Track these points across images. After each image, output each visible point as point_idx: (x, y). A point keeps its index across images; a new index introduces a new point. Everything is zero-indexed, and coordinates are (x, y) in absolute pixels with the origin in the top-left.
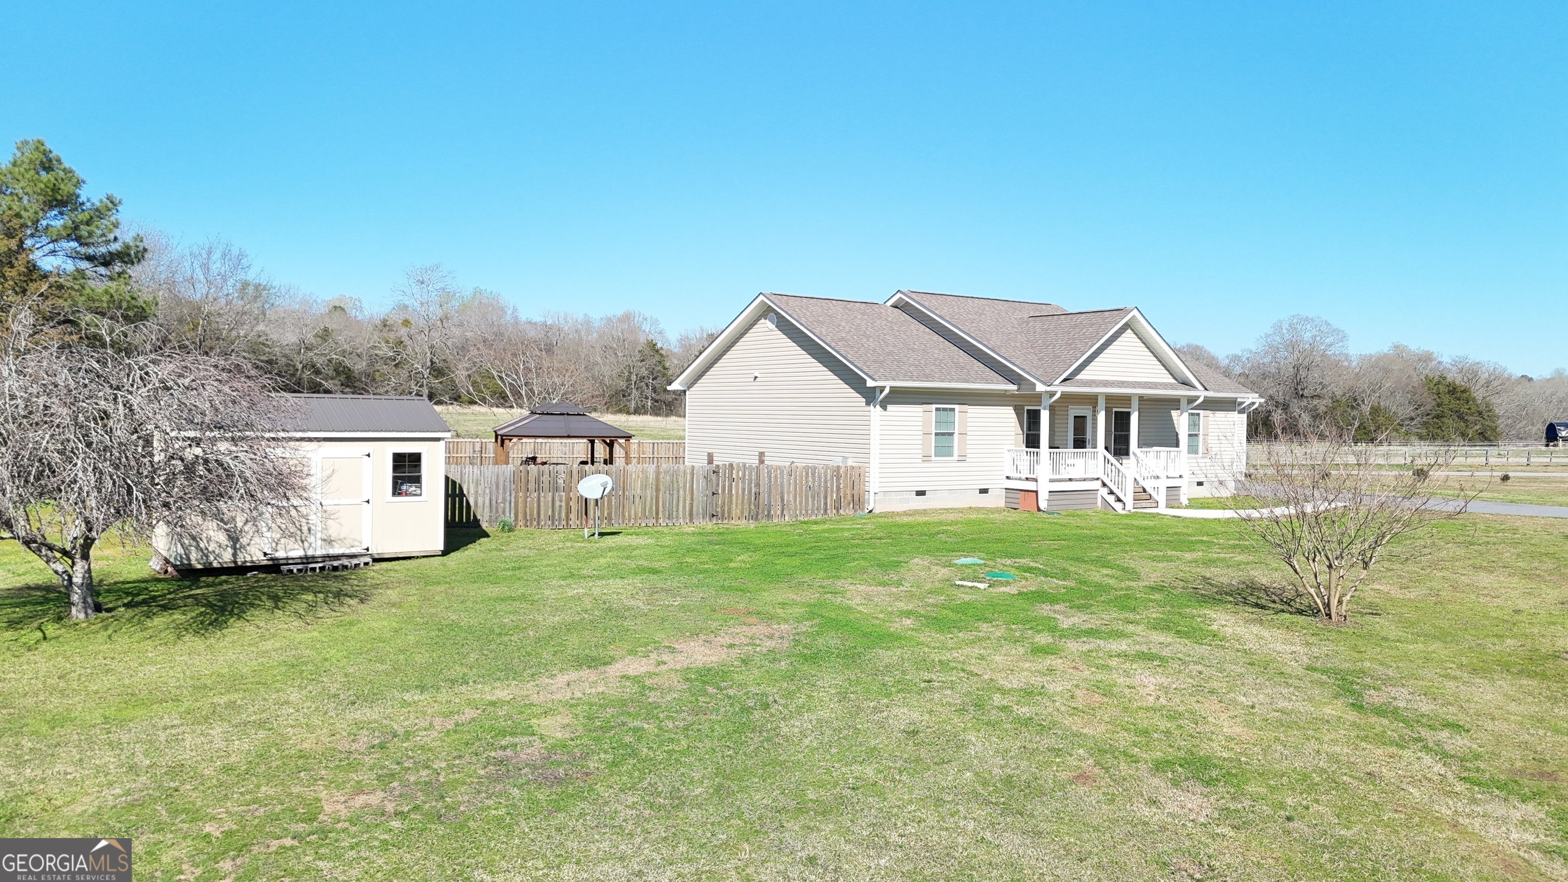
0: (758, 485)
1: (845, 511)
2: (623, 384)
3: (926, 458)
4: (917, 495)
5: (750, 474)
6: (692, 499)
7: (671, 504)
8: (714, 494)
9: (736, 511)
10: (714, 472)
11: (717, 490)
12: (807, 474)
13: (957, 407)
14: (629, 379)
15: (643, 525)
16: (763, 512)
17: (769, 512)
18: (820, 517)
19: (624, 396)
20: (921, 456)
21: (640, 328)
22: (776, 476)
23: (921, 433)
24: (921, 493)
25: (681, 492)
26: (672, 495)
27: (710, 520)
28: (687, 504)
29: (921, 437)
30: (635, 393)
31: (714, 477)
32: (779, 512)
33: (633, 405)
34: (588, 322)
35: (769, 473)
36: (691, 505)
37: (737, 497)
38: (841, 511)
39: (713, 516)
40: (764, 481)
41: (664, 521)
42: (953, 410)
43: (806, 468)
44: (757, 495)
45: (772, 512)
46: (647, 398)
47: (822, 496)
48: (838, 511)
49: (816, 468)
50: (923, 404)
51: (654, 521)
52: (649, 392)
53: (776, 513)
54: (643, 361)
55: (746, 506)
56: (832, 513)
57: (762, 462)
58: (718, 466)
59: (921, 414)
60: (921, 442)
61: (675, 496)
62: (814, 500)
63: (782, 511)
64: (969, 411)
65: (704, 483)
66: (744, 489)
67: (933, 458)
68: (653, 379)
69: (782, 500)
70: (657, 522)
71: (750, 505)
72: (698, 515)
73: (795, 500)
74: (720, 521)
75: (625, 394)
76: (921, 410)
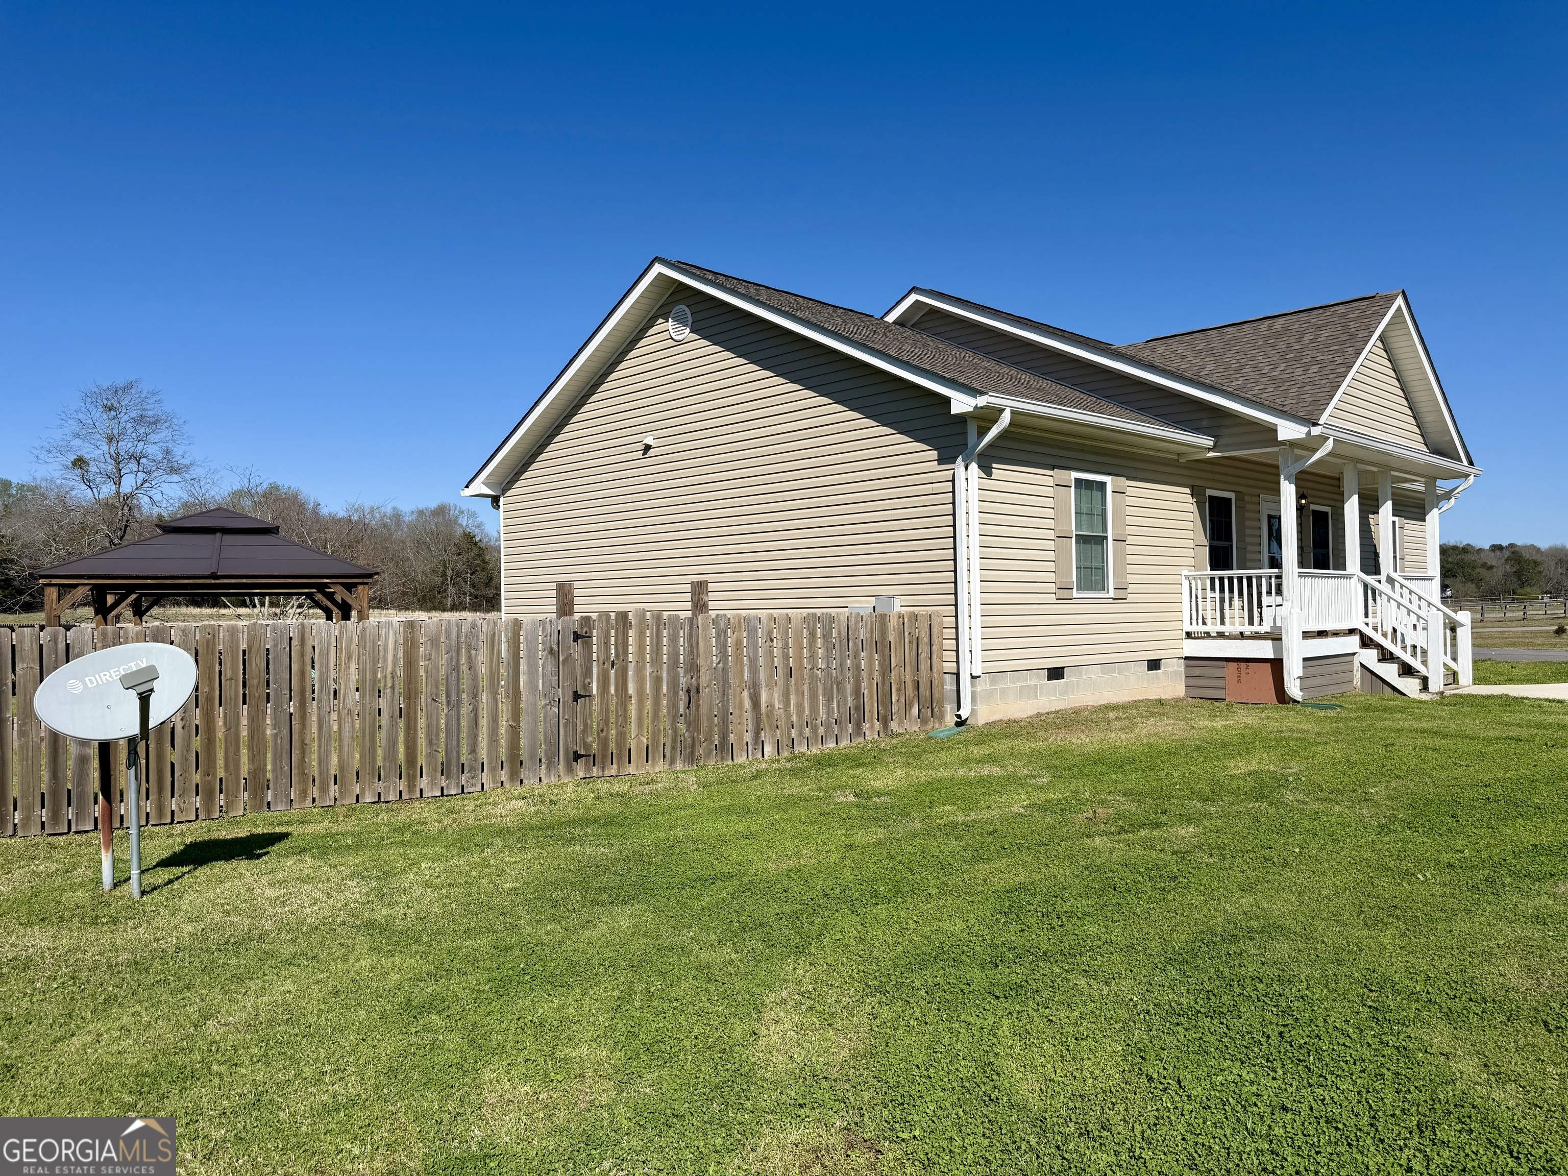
0: (693, 668)
1: (900, 723)
2: (438, 580)
3: (1063, 593)
4: (1050, 678)
5: (674, 639)
6: (516, 714)
7: (453, 731)
8: (577, 696)
9: (637, 739)
10: (577, 637)
11: (587, 687)
12: (812, 634)
13: (1107, 479)
14: (444, 575)
15: (369, 798)
16: (709, 738)
17: (724, 737)
18: (845, 743)
19: (439, 593)
20: (1052, 587)
21: (456, 521)
22: (738, 645)
23: (1051, 534)
24: (1056, 673)
25: (484, 698)
26: (454, 706)
27: (570, 770)
28: (503, 730)
29: (1051, 545)
30: (451, 589)
31: (576, 649)
32: (748, 737)
33: (449, 602)
34: (397, 516)
35: (721, 635)
36: (514, 731)
37: (641, 702)
38: (894, 726)
39: (577, 757)
40: (709, 659)
41: (432, 784)
42: (1102, 485)
43: (810, 621)
44: (693, 693)
45: (732, 737)
46: (465, 594)
47: (849, 688)
48: (885, 725)
49: (832, 619)
50: (1053, 468)
51: (402, 785)
52: (467, 588)
53: (740, 738)
54: (459, 554)
55: (665, 723)
56: (871, 729)
57: (700, 606)
58: (586, 620)
59: (1050, 491)
60: (1051, 555)
61: (465, 710)
62: (829, 701)
63: (757, 734)
64: (1130, 491)
65: (551, 669)
66: (657, 681)
67: (1075, 594)
68: (472, 574)
69: (756, 704)
70: (411, 787)
71: (674, 722)
72: (532, 756)
73: (787, 703)
74: (595, 771)
75: (441, 590)
76: (1050, 481)
